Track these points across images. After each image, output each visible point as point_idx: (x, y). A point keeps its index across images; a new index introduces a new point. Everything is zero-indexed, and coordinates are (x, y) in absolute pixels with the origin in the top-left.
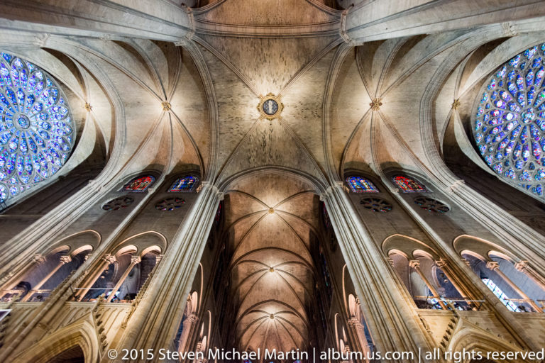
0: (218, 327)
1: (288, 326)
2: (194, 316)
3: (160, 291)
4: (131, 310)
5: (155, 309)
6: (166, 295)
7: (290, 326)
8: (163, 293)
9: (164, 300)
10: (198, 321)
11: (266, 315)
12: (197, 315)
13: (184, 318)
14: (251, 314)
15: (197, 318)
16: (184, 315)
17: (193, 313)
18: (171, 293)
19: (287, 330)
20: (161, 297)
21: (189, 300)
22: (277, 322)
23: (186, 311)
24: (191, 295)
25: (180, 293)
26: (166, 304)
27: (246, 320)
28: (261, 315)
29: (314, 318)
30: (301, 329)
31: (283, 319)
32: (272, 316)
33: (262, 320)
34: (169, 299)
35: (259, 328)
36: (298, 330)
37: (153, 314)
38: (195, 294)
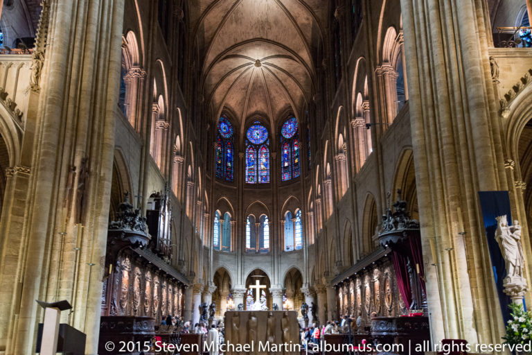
0: (177, 82)
1: (282, 75)
2: (137, 69)
3: (72, 33)
4: (35, 65)
5: (75, 62)
6: (85, 40)
7: (285, 76)
8: (78, 36)
9: (84, 49)
10: (145, 77)
11: (249, 61)
12: (141, 67)
13: (124, 72)
14: (224, 62)
15: (143, 72)
16: (122, 68)
17: (135, 64)
18: (93, 37)
19: (280, 81)
20: (77, 44)
21: (124, 45)
22: (266, 71)
23: (123, 61)
24: (126, 37)
25: (105, 35)
26: (90, 55)
27: (218, 69)
28: (242, 61)
29: (323, 63)
30: (302, 79)
31: (275, 66)
32: (258, 63)
33: (243, 69)
34: (91, 46)
35: (239, 80)
36: (297, 81)
37: (74, 71)
38: (131, 36)
